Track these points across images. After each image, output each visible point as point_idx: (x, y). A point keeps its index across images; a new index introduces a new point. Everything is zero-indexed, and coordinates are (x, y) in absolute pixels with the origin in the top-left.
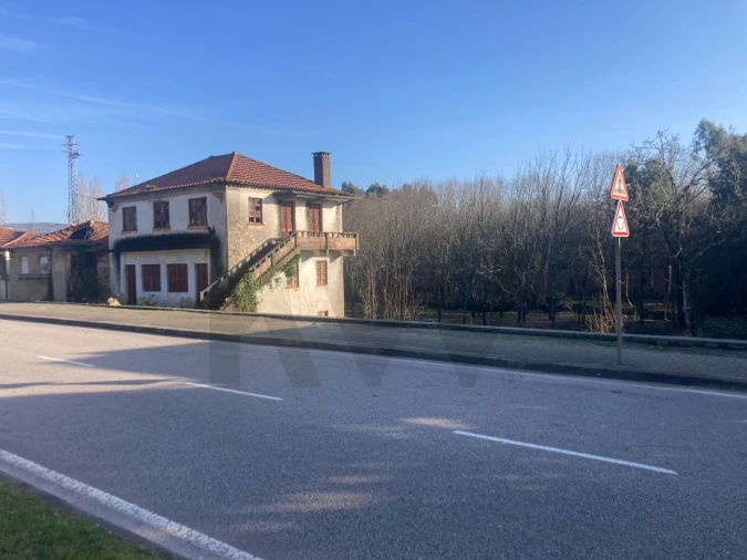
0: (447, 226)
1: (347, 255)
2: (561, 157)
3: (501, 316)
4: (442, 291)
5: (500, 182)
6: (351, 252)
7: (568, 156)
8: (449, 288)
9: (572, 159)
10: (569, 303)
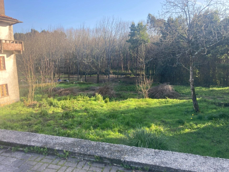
0: (70, 44)
1: (17, 53)
2: (111, 20)
3: (91, 77)
4: (70, 68)
5: (88, 30)
6: (19, 52)
7: (113, 20)
8: (72, 67)
9: (115, 21)
10: (111, 71)
